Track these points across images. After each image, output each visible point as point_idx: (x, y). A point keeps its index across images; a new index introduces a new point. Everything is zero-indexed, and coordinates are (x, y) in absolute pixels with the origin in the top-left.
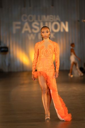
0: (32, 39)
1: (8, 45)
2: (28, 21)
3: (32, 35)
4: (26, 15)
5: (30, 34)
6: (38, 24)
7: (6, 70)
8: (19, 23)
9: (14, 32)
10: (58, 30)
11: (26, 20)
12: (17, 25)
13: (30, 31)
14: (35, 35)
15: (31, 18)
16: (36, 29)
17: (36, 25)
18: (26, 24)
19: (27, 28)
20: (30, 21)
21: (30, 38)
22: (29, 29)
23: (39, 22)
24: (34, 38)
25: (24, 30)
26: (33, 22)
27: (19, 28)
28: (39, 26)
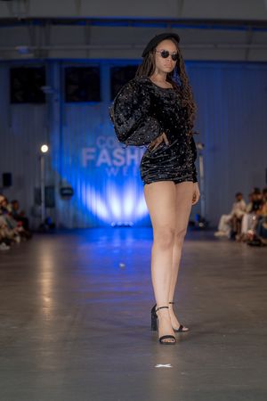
0: (112, 175)
1: (73, 185)
2: (106, 148)
3: (112, 169)
4: (104, 138)
5: (110, 168)
6: (122, 151)
7: (70, 225)
8: (93, 150)
9: (84, 164)
11: (104, 146)
12: (88, 154)
13: (110, 164)
14: (118, 170)
15: (111, 143)
16: (119, 161)
17: (119, 153)
18: (104, 152)
19: (104, 157)
20: (110, 146)
21: (109, 175)
22: (108, 160)
24: (115, 174)
25: (100, 161)
26: (116, 148)
27: (91, 157)
28: (125, 156)
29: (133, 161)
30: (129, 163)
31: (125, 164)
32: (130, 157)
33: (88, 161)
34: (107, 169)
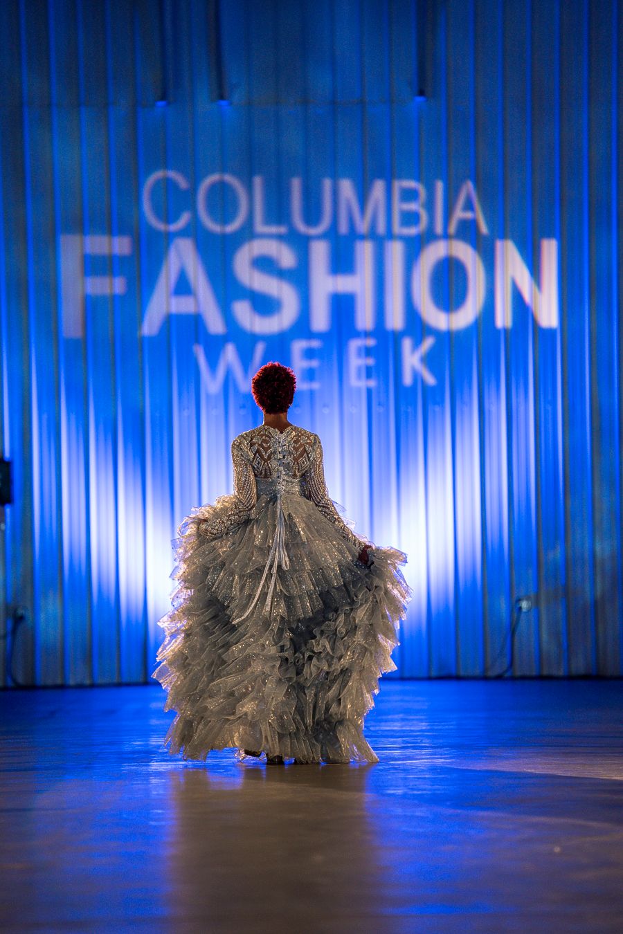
2: (195, 231)
3: (230, 354)
4: (180, 178)
5: (214, 347)
6: (287, 258)
8: (121, 245)
9: (71, 321)
10: (464, 318)
11: (184, 220)
13: (215, 324)
14: (258, 353)
15: (222, 203)
16: (265, 305)
17: (265, 264)
19: (183, 287)
21: (212, 385)
22: (205, 303)
23: (301, 244)
26: (247, 233)
28: (300, 278)
29: (343, 306)
30: (321, 320)
31: (302, 326)
32: (324, 284)
33: (91, 306)
34: (200, 354)
